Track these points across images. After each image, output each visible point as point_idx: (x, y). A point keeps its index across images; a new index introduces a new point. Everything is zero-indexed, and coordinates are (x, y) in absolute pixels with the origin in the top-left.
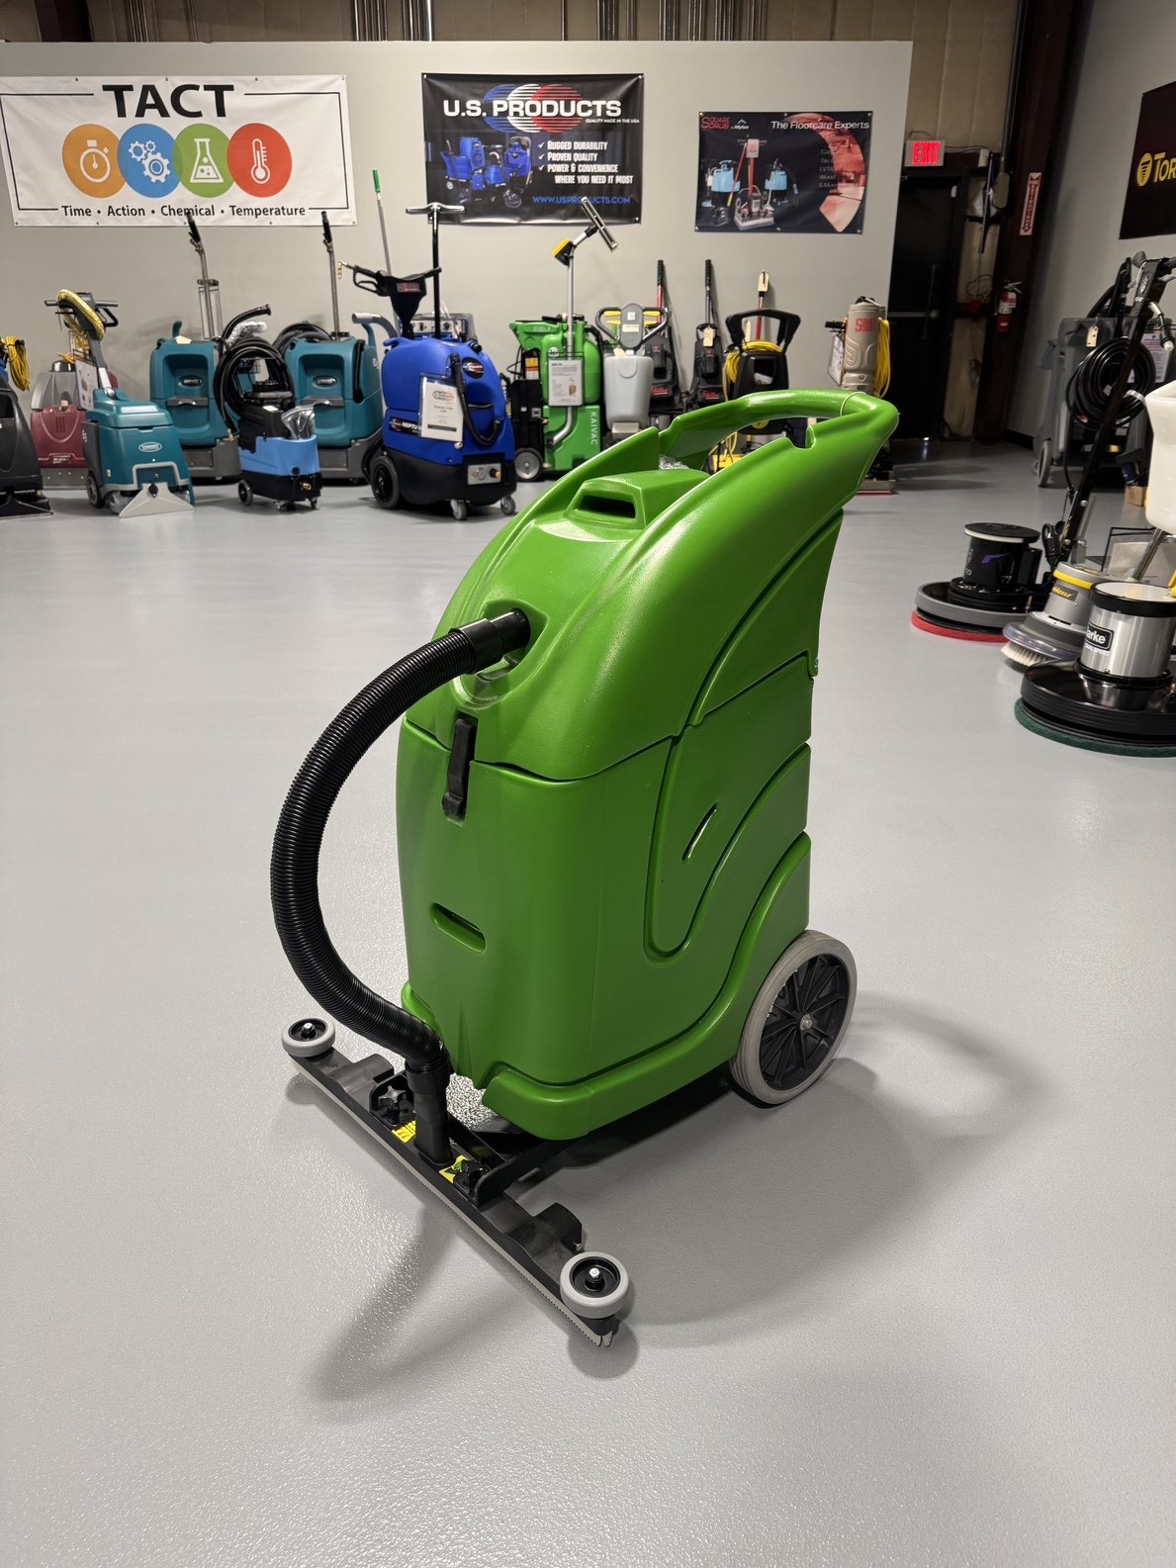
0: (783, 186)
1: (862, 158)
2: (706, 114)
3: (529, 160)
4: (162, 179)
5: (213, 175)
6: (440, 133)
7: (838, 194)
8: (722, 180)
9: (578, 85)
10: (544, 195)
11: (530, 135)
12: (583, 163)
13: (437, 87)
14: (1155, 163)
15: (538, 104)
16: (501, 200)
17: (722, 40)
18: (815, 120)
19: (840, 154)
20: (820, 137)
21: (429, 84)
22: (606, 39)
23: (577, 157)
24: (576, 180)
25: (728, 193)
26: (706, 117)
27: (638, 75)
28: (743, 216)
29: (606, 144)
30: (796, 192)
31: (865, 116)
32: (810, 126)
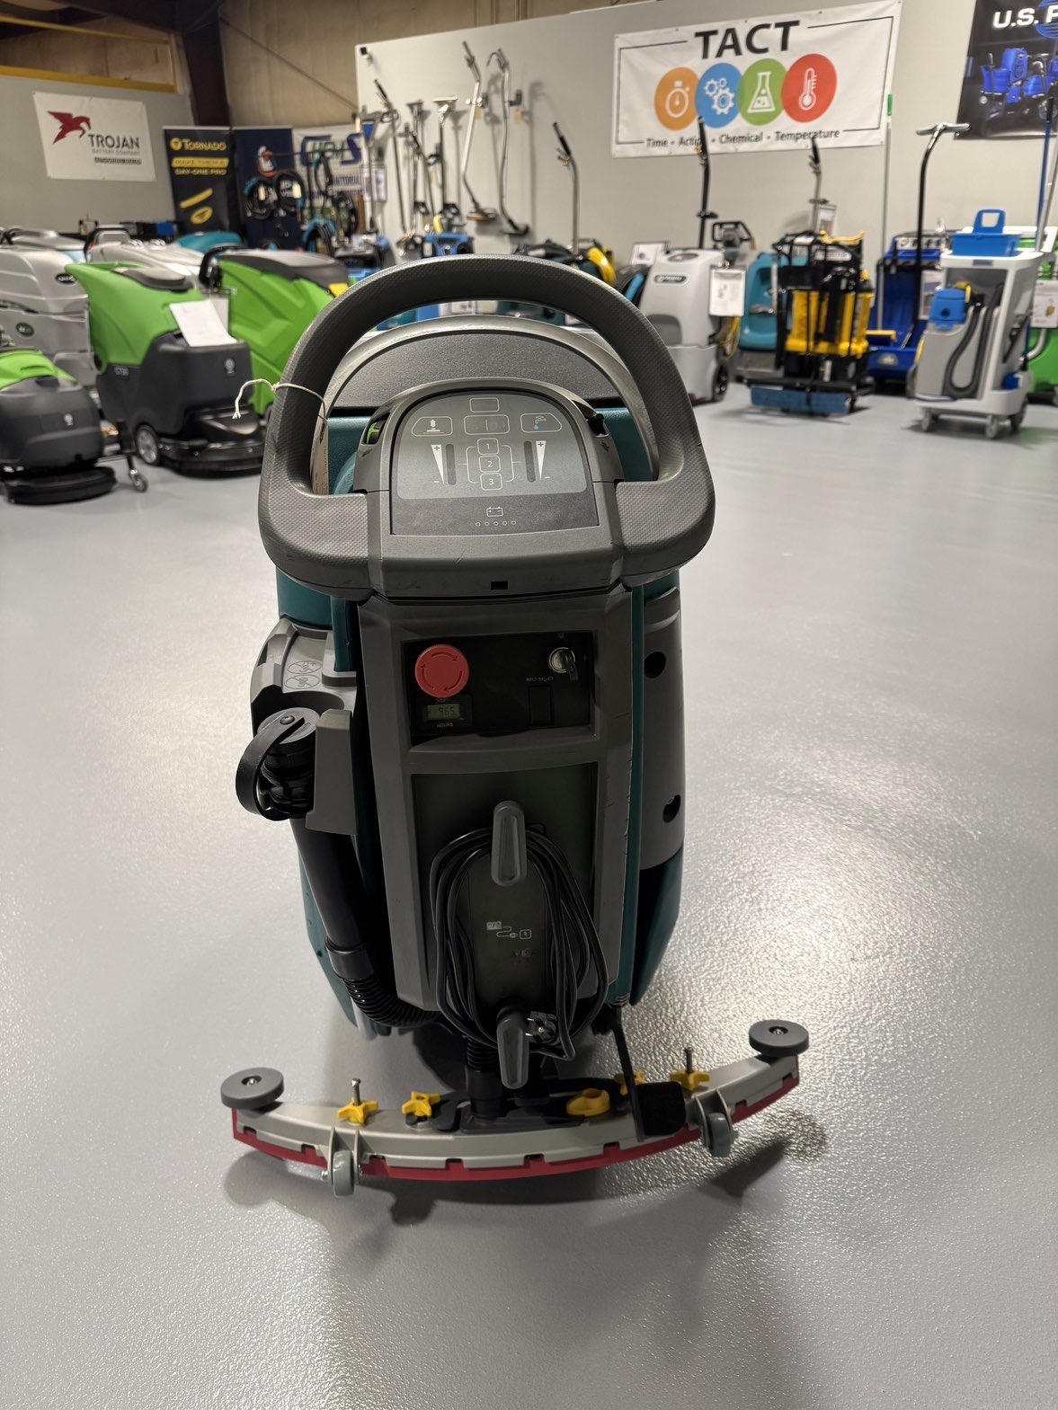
4: (726, 111)
5: (767, 105)
6: (984, 47)
16: (1033, 114)
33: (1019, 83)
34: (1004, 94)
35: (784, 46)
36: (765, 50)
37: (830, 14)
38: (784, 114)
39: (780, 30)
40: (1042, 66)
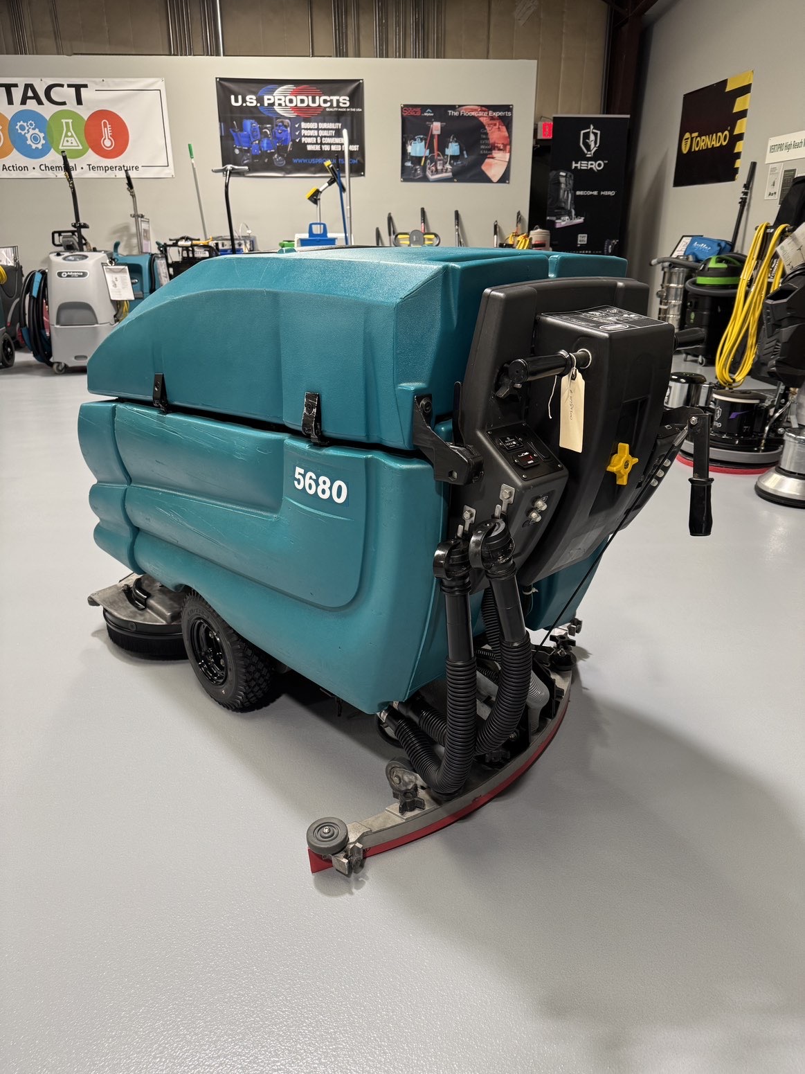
0: (457, 153)
1: (507, 135)
2: (405, 106)
3: (289, 135)
4: (40, 146)
5: (75, 144)
6: (229, 117)
7: (493, 158)
8: (417, 148)
9: (320, 86)
10: (300, 158)
11: (290, 118)
12: (325, 137)
13: (226, 87)
14: (692, 138)
15: (294, 98)
16: (271, 163)
17: (416, 58)
18: (476, 110)
19: (492, 133)
20: (480, 121)
21: (221, 84)
22: (340, 57)
23: (322, 133)
24: (321, 148)
25: (421, 158)
26: (405, 108)
27: (360, 80)
28: (432, 172)
29: (340, 125)
30: (466, 156)
31: (508, 108)
32: (473, 114)
33: (257, 142)
34: (249, 149)
35: (79, 102)
36: (64, 103)
37: (110, 82)
38: (90, 150)
39: (73, 90)
40: (269, 133)
